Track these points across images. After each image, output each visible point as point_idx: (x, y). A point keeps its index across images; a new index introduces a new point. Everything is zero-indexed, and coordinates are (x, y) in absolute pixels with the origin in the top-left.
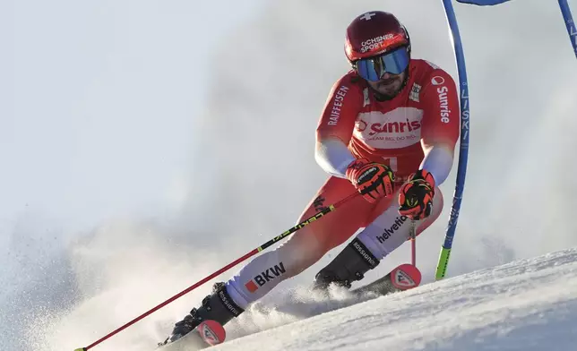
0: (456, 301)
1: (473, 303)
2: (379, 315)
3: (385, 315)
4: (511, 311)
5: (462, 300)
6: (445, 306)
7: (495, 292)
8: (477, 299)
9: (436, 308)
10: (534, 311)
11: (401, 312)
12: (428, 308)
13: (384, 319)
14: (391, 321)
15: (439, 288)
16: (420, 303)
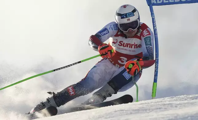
0: (157, 109)
1: (164, 110)
2: (127, 110)
3: (129, 110)
4: (178, 115)
5: (160, 108)
6: (153, 110)
7: (173, 107)
8: (166, 108)
9: (149, 110)
10: (187, 116)
11: (136, 110)
12: (146, 110)
13: (129, 112)
14: (131, 113)
15: (152, 102)
16: (144, 108)
